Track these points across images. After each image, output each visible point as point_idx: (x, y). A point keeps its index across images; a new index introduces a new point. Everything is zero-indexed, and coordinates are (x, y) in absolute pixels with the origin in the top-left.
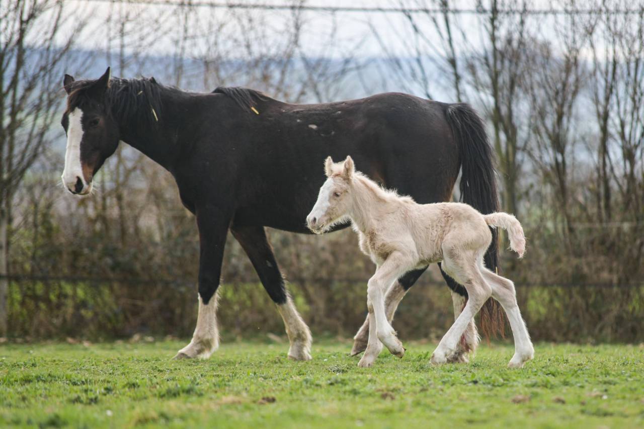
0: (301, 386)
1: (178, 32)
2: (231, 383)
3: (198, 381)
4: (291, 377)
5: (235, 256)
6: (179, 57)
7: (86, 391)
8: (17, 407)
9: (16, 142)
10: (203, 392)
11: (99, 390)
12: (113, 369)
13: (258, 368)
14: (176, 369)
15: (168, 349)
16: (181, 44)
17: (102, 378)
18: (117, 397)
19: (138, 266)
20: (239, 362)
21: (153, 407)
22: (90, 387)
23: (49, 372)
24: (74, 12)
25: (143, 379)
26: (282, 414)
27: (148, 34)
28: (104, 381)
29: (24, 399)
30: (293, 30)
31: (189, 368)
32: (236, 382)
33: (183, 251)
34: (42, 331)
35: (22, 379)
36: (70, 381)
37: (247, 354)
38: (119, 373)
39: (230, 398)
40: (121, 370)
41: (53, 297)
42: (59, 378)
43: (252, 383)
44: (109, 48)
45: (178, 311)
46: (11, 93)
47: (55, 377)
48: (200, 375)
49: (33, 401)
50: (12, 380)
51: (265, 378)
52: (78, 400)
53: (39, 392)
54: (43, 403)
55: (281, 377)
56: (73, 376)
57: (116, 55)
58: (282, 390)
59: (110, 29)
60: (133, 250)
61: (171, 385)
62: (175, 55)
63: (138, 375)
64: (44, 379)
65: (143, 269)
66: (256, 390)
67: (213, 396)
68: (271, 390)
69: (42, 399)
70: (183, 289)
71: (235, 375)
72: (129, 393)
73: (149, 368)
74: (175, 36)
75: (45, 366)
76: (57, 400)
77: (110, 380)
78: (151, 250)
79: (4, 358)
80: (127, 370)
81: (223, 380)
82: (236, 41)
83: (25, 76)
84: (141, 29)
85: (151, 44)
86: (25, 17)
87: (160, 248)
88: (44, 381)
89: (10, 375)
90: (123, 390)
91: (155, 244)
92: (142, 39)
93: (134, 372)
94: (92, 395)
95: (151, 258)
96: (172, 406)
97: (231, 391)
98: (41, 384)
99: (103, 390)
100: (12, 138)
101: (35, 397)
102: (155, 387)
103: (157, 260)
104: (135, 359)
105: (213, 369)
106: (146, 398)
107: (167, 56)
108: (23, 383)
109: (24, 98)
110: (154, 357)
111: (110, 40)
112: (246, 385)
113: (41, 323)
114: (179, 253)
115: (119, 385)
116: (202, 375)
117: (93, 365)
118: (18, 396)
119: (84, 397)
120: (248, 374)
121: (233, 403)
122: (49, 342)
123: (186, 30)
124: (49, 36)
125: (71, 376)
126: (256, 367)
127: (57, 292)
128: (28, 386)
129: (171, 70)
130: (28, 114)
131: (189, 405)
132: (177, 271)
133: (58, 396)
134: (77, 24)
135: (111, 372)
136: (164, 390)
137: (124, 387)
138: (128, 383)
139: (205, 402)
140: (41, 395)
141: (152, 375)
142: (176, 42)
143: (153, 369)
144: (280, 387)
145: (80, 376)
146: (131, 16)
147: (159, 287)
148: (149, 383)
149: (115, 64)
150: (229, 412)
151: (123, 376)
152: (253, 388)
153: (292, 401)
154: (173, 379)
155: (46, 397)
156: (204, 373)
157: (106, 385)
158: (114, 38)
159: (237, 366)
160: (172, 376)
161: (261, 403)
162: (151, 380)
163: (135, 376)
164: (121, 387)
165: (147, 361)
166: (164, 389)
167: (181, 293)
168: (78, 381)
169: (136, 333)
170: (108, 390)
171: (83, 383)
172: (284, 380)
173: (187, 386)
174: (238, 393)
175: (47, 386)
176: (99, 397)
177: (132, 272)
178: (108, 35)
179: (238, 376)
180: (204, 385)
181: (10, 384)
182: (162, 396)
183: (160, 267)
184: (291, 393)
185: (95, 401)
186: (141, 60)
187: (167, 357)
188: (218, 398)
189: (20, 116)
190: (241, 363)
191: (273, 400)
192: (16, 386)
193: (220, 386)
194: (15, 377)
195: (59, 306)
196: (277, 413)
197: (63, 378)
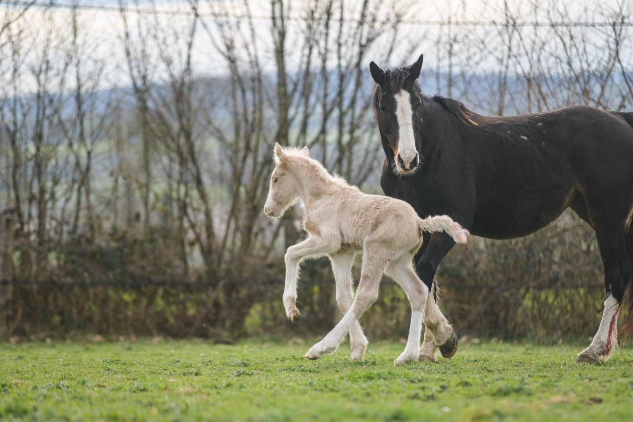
0: (627, 389)
1: (502, 52)
2: (557, 384)
3: (526, 381)
4: (616, 379)
5: (555, 263)
6: (503, 75)
7: (423, 388)
8: (363, 402)
9: (354, 157)
10: (532, 392)
11: (434, 388)
12: (446, 368)
13: (582, 370)
14: (504, 369)
15: (494, 350)
16: (505, 62)
17: (437, 377)
18: (452, 395)
19: (464, 273)
20: (564, 364)
21: (487, 405)
22: (426, 384)
23: (389, 370)
24: (407, 36)
25: (474, 378)
26: (610, 414)
27: (474, 54)
28: (439, 380)
29: (368, 394)
30: (613, 46)
31: (516, 368)
32: (561, 383)
33: (506, 258)
34: (378, 332)
35: (364, 376)
36: (408, 378)
37: (570, 356)
38: (451, 372)
39: (559, 398)
40: (453, 370)
41: (387, 301)
42: (397, 375)
43: (579, 384)
44: (438, 68)
45: (502, 315)
46: (350, 113)
47: (394, 375)
48: (527, 376)
49: (376, 397)
50: (356, 376)
51: (590, 380)
52: (415, 397)
53: (381, 388)
54: (386, 399)
55: (606, 379)
56: (411, 375)
57: (444, 74)
58: (608, 392)
59: (439, 50)
60: (459, 257)
61: (501, 384)
62: (500, 73)
63: (469, 375)
64: (384, 376)
65: (469, 274)
66: (583, 391)
67: (542, 395)
68: (597, 391)
69: (384, 395)
70: (507, 294)
71: (562, 376)
72: (463, 392)
73: (479, 368)
74: (499, 55)
75: (384, 364)
76: (398, 396)
77: (444, 378)
78: (476, 257)
79: (347, 357)
80: (458, 370)
81: (550, 381)
82: (557, 57)
83: (363, 96)
84: (468, 50)
85: (477, 64)
86: (364, 42)
87: (485, 255)
88: (385, 379)
89: (354, 373)
90: (456, 389)
91: (480, 252)
92: (469, 58)
93: (465, 372)
94: (429, 393)
95: (476, 265)
96: (504, 404)
97: (559, 392)
98: (382, 381)
99: (438, 388)
100: (351, 153)
101: (377, 393)
102: (486, 386)
103: (482, 266)
104: (465, 359)
105: (539, 370)
106: (478, 396)
107: (493, 74)
108: (366, 379)
109: (361, 116)
110: (483, 358)
111: (439, 60)
112: (573, 385)
113: (377, 325)
114: (503, 260)
115: (453, 384)
116: (529, 376)
117: (427, 365)
118: (363, 392)
119: (421, 394)
120: (573, 376)
121: (562, 403)
122: (384, 342)
123: (510, 49)
124: (384, 58)
125: (408, 374)
126: (580, 369)
127: (391, 296)
128: (370, 383)
129: (495, 87)
130: (365, 131)
131: (520, 404)
132: (500, 277)
133: (398, 392)
134: (410, 47)
135: (444, 371)
136: (495, 389)
137: (457, 385)
138: (461, 383)
139: (536, 402)
140: (383, 391)
141: (482, 375)
142: (501, 61)
143: (483, 369)
144: (606, 389)
145: (416, 374)
146: (459, 38)
147: (484, 292)
148: (480, 382)
149: (443, 82)
150: (558, 411)
151: (456, 375)
152: (579, 389)
153: (618, 402)
154: (503, 379)
155: (388, 393)
156: (532, 374)
157: (441, 383)
158: (444, 58)
159: (562, 367)
160: (500, 376)
161: (588, 404)
162: (482, 380)
163: (467, 375)
164: (454, 386)
165: (476, 361)
166: (494, 387)
167: (504, 297)
168: (415, 379)
169: (464, 334)
170: (443, 388)
171: (420, 381)
172: (609, 381)
173: (516, 385)
174: (566, 394)
175: (387, 382)
176: (436, 394)
177: (459, 277)
178: (438, 55)
179: (564, 377)
180: (532, 385)
181: (355, 381)
182: (493, 395)
183: (485, 273)
184: (617, 395)
185: (431, 398)
186: (467, 78)
187: (494, 358)
188: (546, 397)
189: (358, 133)
190: (565, 364)
191: (599, 401)
192: (360, 383)
193: (548, 386)
194: (358, 374)
195: (393, 309)
196: (606, 412)
197: (401, 376)
